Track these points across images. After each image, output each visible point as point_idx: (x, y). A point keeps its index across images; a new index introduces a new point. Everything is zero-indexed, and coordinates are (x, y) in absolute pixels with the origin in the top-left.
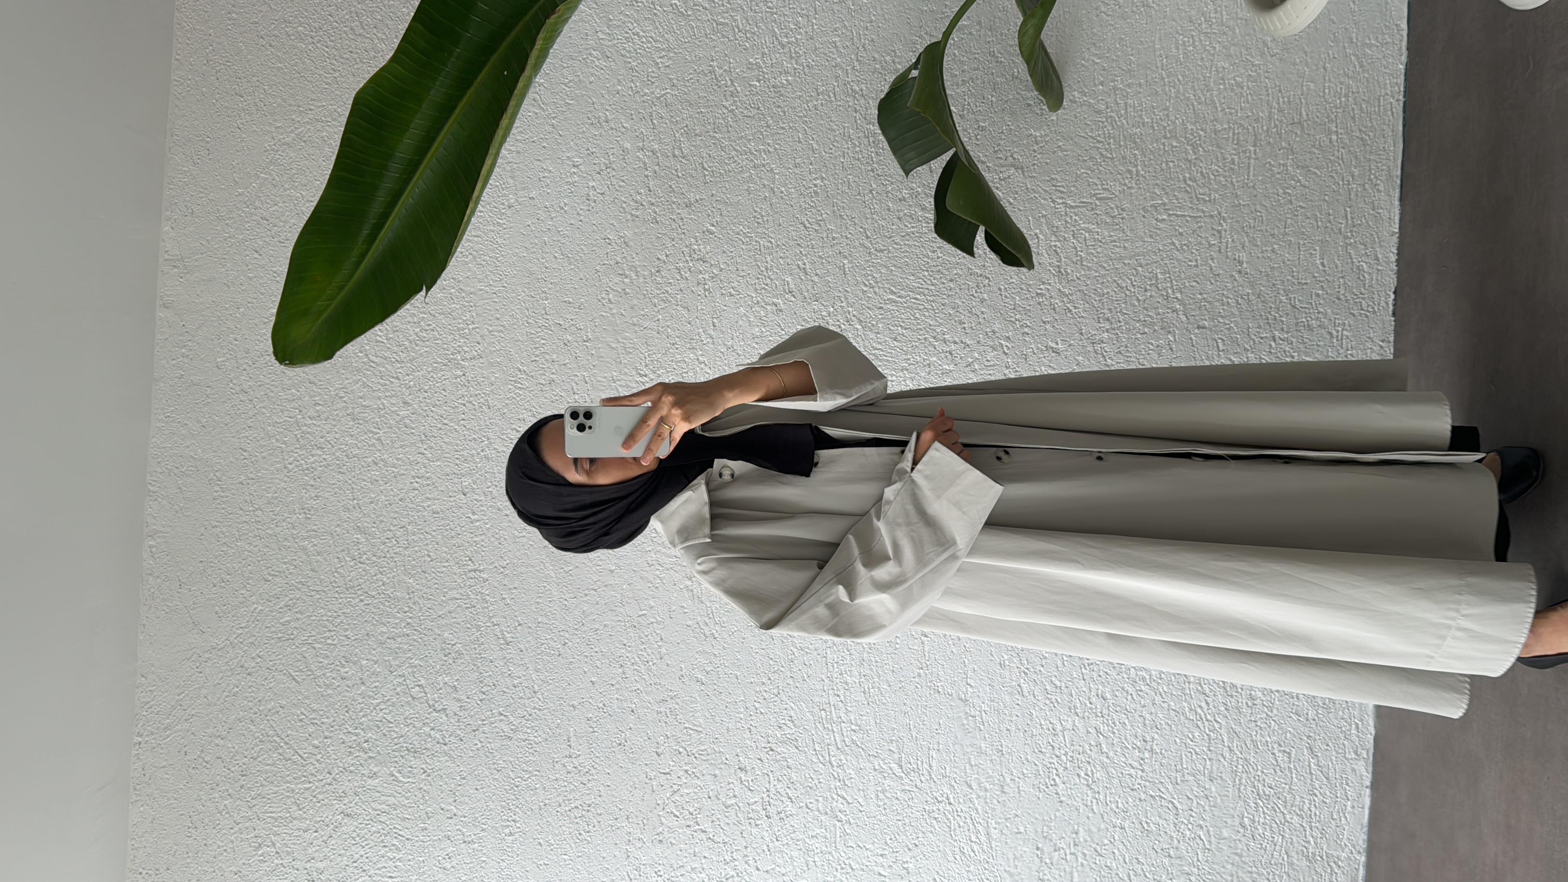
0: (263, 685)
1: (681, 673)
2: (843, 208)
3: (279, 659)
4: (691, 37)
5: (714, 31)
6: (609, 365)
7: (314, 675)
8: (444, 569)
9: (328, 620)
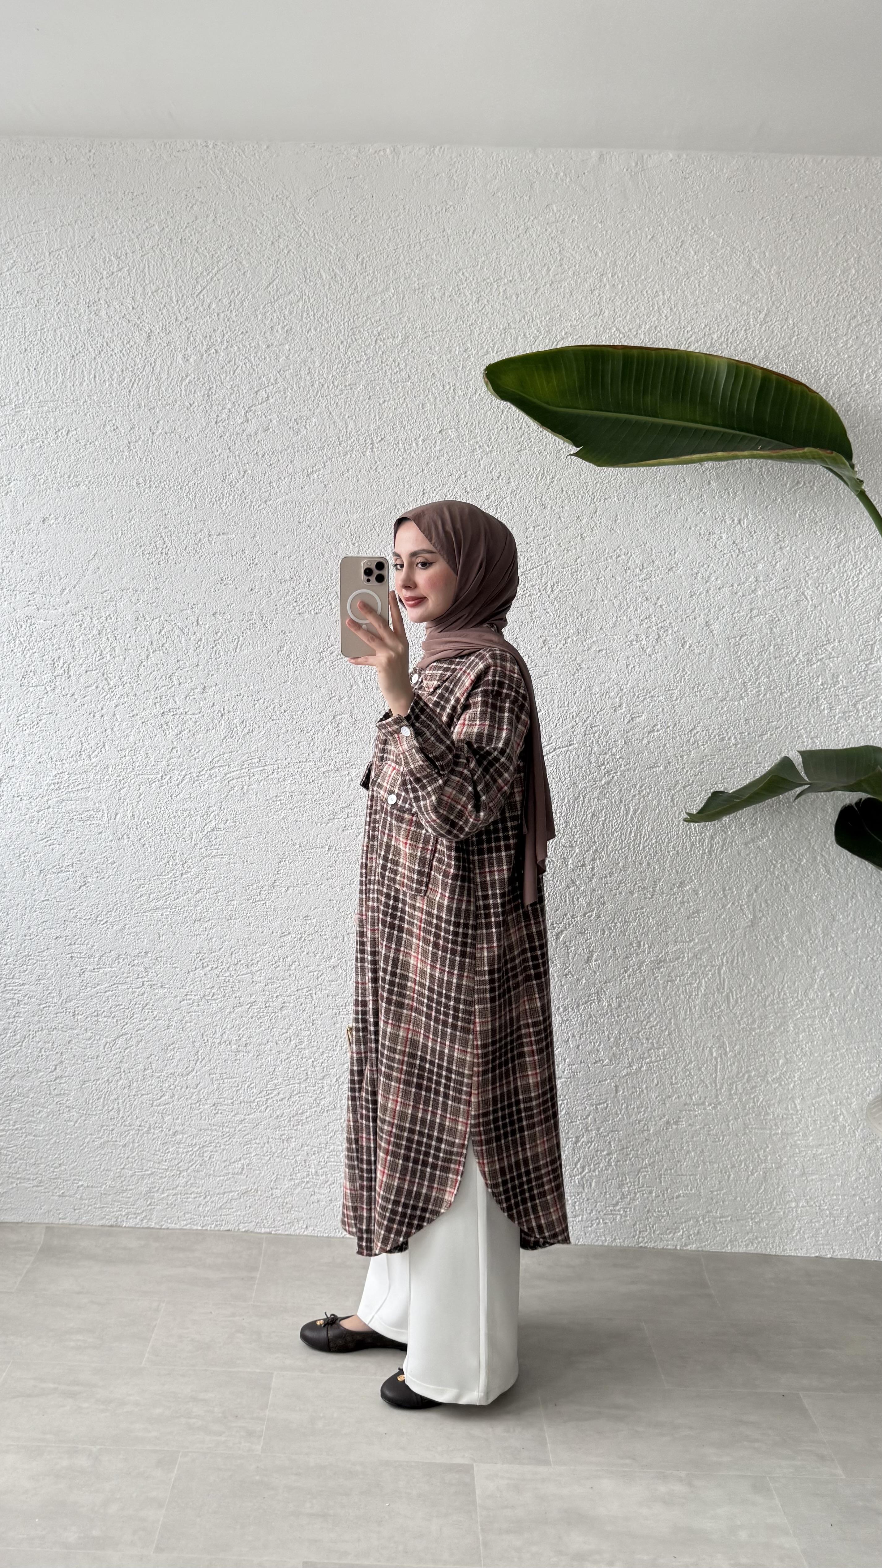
0: (263, 256)
1: (287, 632)
2: (710, 764)
3: (287, 270)
4: (860, 621)
5: (866, 642)
6: (561, 558)
7: (274, 302)
8: (373, 416)
9: (323, 312)
